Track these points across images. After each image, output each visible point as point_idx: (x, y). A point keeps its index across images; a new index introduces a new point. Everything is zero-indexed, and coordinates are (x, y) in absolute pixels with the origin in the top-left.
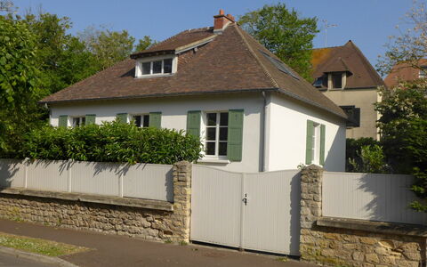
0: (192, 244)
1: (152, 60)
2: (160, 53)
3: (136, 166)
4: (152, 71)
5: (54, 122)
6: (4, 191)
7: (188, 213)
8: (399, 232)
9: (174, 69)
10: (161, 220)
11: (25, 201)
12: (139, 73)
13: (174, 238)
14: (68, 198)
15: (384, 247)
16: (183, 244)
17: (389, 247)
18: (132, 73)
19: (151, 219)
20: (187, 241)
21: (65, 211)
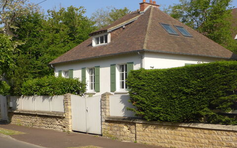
0: (73, 132)
1: (99, 36)
2: (101, 32)
3: (54, 97)
4: (100, 42)
5: (57, 74)
6: (15, 112)
7: (70, 117)
8: (128, 121)
9: (109, 41)
10: (62, 121)
11: (22, 116)
12: (94, 44)
13: (66, 129)
14: (34, 113)
15: (125, 128)
16: (68, 132)
17: (127, 128)
18: (91, 44)
19: (59, 121)
20: (70, 130)
21: (34, 119)
